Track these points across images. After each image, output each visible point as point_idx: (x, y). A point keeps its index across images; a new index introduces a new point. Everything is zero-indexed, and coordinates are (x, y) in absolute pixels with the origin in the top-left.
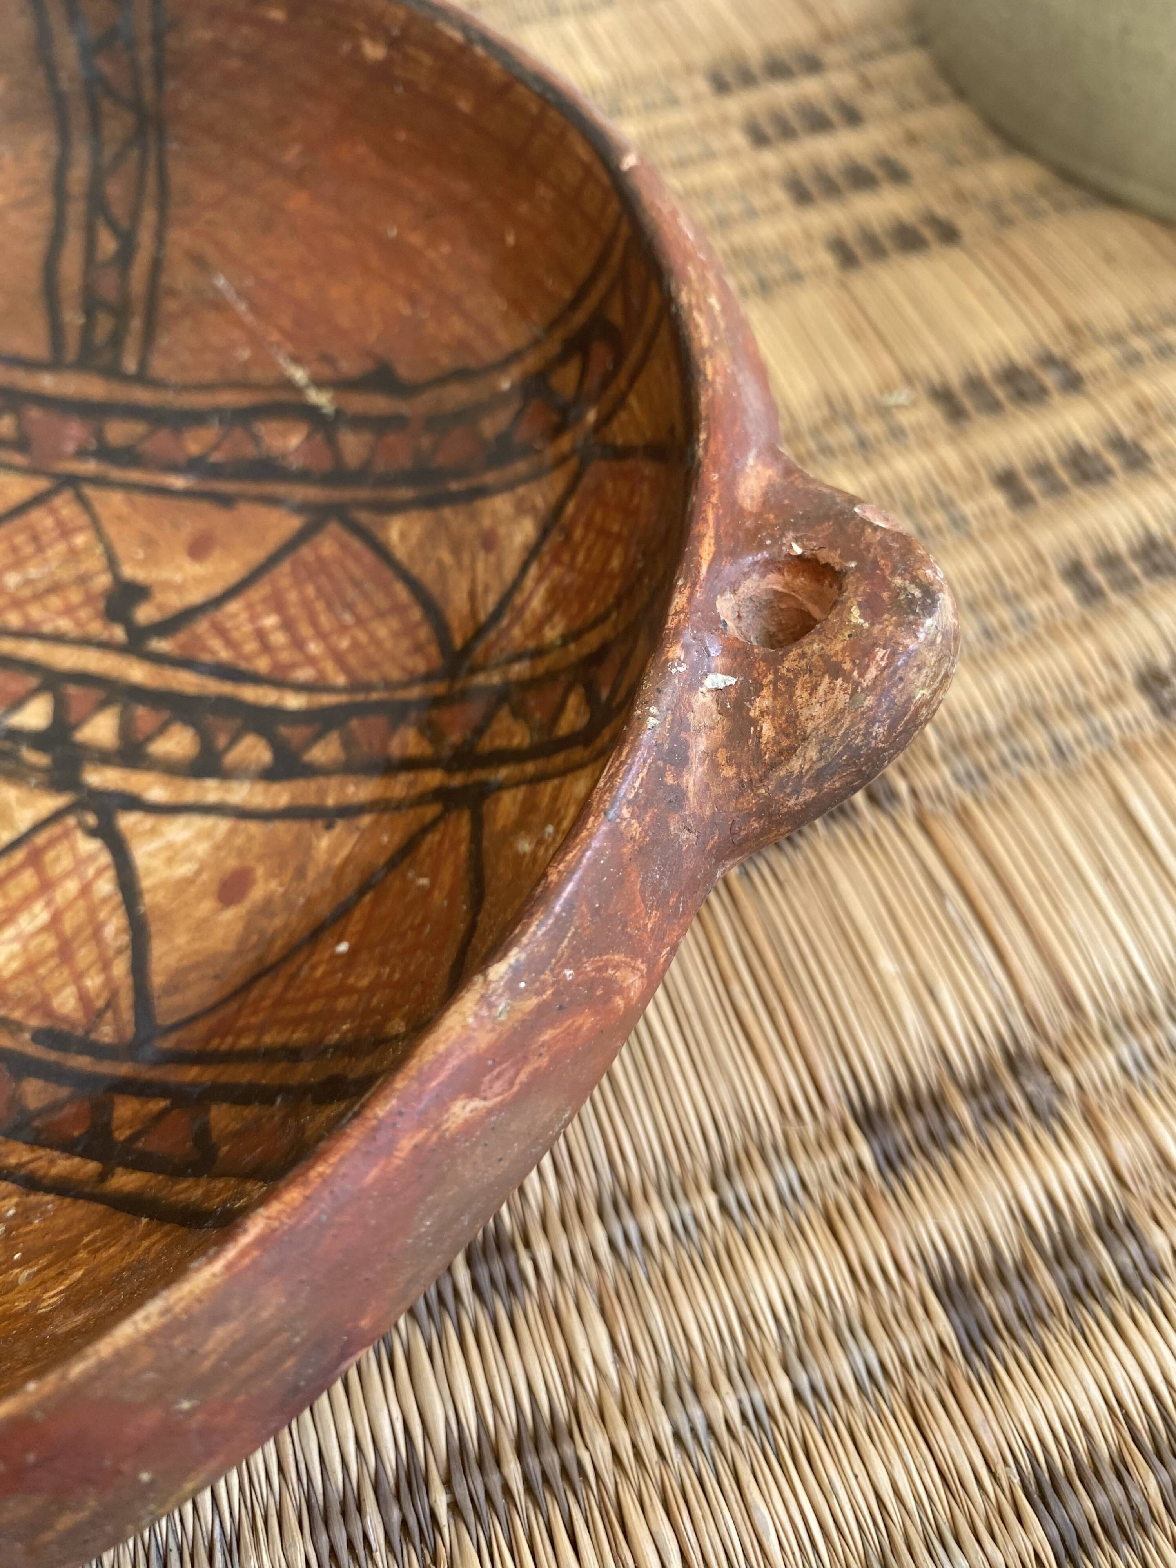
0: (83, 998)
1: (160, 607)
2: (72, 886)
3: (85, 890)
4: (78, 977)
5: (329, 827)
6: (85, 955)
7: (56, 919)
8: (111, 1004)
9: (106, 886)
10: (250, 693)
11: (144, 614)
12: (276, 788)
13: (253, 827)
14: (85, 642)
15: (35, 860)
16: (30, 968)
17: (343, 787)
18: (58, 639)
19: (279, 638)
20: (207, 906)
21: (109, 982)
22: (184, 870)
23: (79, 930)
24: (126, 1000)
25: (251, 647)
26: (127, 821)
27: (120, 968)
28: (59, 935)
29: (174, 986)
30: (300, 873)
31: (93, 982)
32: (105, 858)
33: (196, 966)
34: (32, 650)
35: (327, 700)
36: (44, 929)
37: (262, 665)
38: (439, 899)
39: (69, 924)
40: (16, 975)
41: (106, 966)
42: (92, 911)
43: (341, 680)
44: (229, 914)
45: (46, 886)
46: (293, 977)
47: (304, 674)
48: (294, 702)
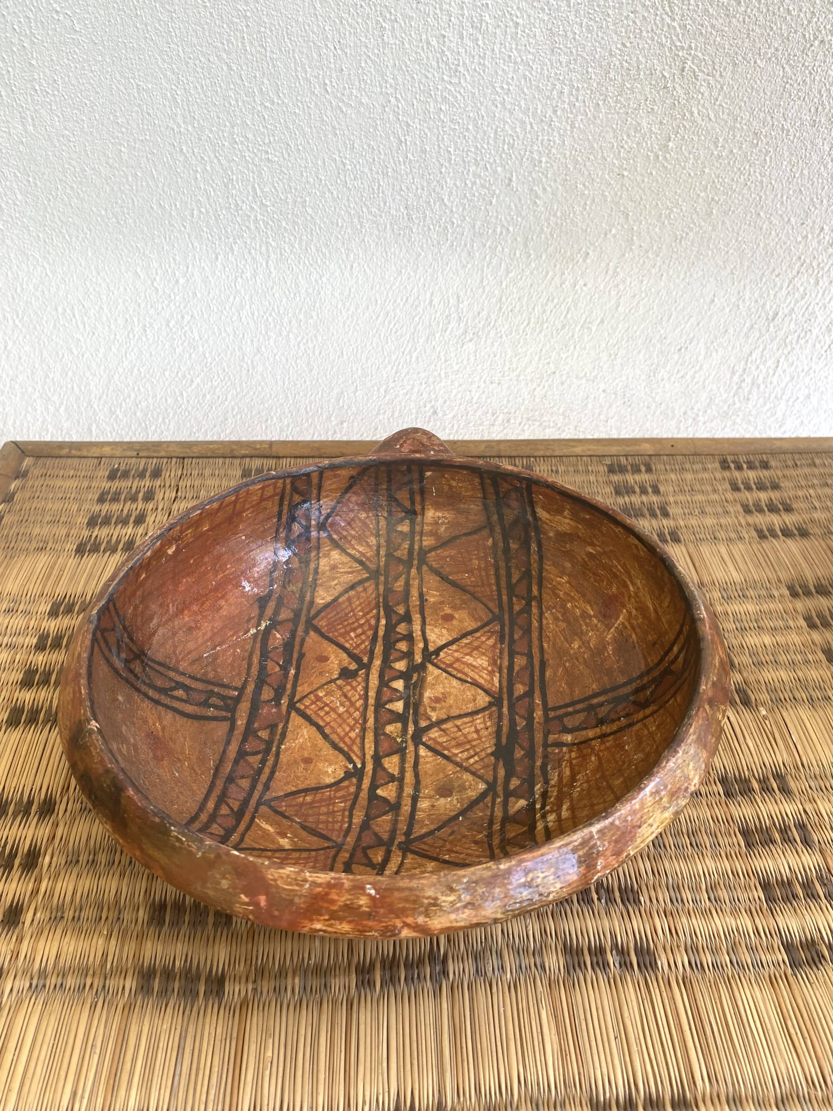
0: (488, 639)
1: (351, 664)
2: (456, 654)
3: (456, 651)
4: (483, 642)
5: (426, 600)
6: (476, 644)
7: (467, 654)
8: (489, 631)
9: (454, 647)
10: (381, 633)
11: (353, 666)
12: (414, 619)
13: (427, 621)
14: (367, 680)
15: (450, 665)
16: (484, 654)
17: (413, 601)
18: (366, 689)
19: (359, 631)
20: (455, 622)
21: (482, 635)
22: (444, 631)
23: (469, 648)
24: (486, 629)
25: (363, 637)
26: (431, 649)
27: (478, 634)
28: (472, 652)
29: (481, 619)
30: (442, 603)
31: (483, 639)
32: (445, 650)
33: (473, 617)
34: (372, 694)
35: (382, 613)
36: (471, 656)
37: (370, 633)
38: (453, 552)
39: (468, 651)
40: (486, 656)
41: (479, 638)
42: (462, 647)
43: (375, 611)
44: (457, 616)
45: (458, 660)
46: (474, 586)
47: (373, 622)
48: (383, 622)
